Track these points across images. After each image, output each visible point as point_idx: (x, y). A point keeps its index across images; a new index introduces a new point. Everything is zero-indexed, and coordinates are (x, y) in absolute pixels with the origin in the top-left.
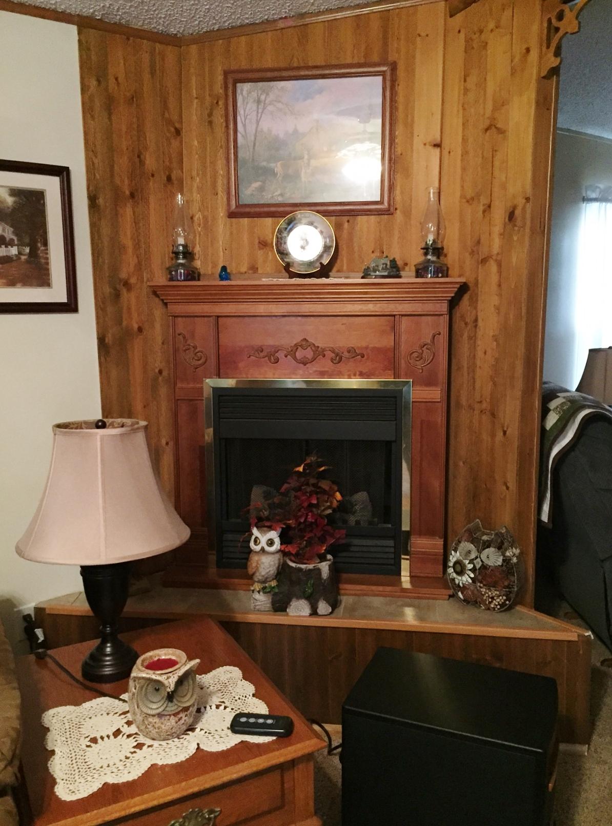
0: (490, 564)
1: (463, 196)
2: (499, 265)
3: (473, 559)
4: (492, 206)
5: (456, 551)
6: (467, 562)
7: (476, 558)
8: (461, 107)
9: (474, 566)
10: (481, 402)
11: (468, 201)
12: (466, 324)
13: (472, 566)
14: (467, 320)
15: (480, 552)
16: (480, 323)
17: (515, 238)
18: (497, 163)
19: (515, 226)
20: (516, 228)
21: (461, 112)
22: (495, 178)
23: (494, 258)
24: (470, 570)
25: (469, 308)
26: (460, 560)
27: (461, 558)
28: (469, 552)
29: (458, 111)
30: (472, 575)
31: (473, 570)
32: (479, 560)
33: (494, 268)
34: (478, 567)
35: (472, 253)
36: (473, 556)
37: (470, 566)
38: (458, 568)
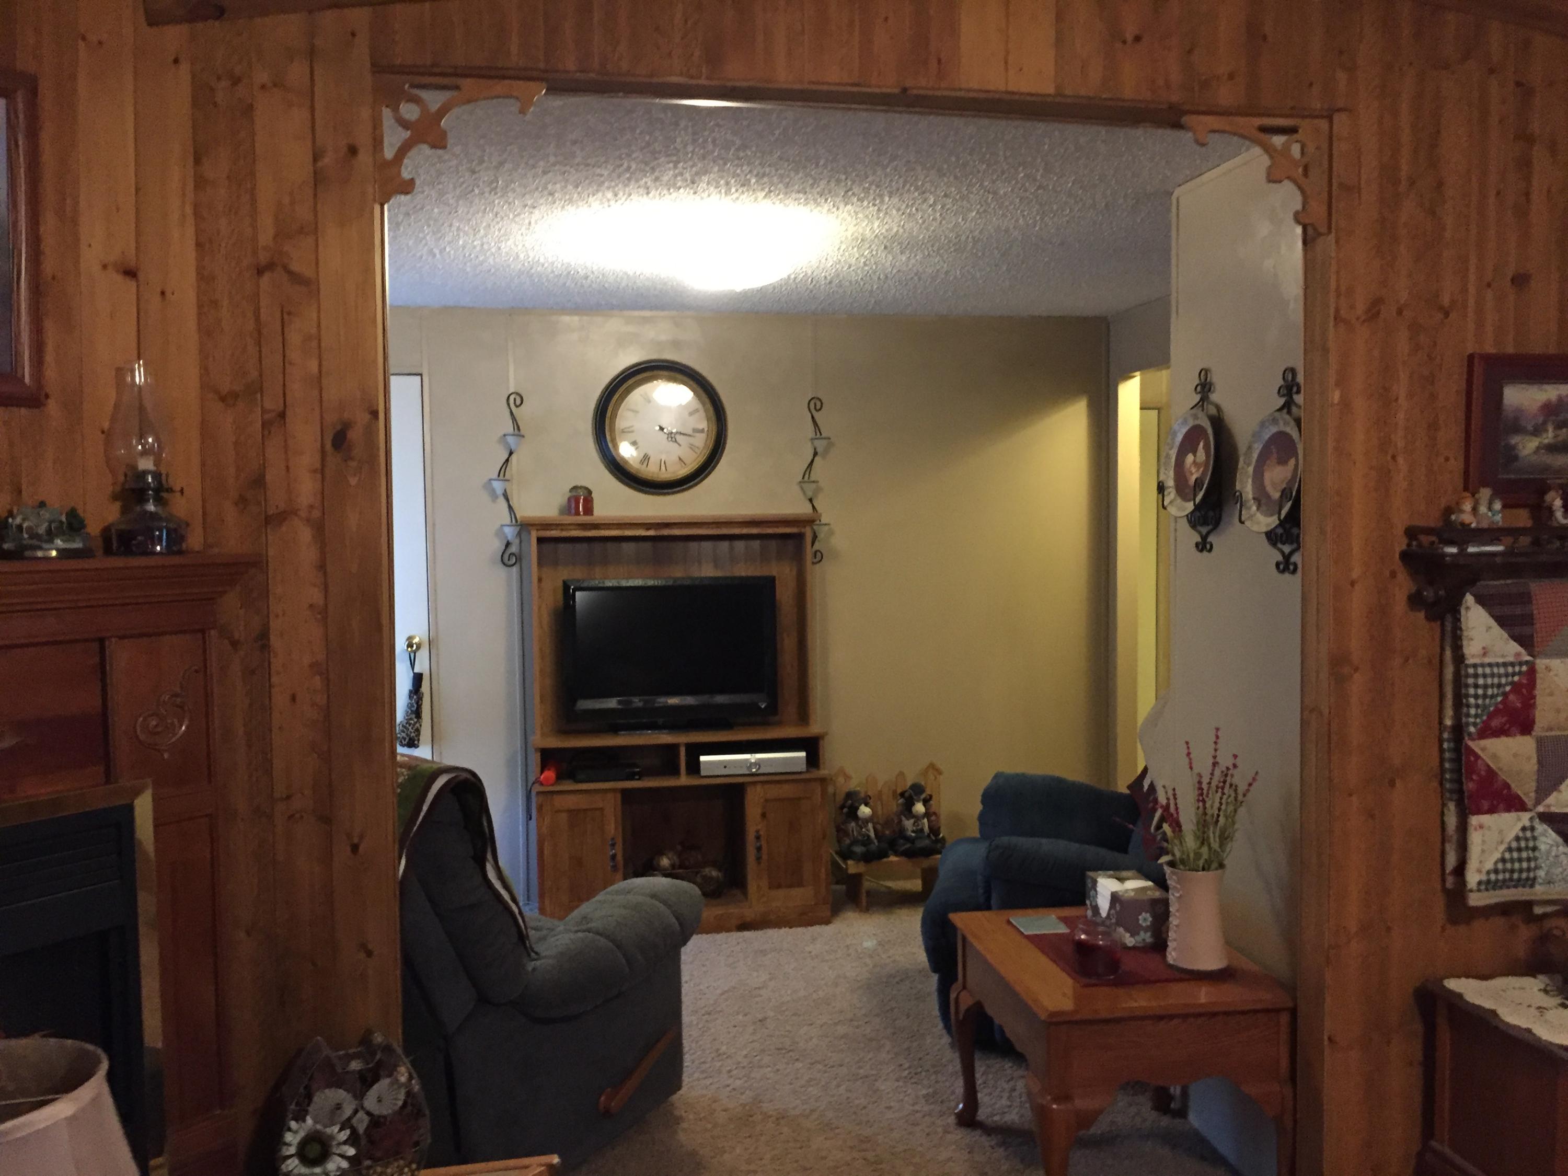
0: (385, 1112)
1: (206, 386)
2: (319, 528)
3: (349, 1119)
4: (289, 413)
5: (300, 1118)
6: (336, 1129)
7: (356, 1112)
8: (189, 210)
9: (354, 1131)
10: (289, 797)
11: (223, 399)
12: (235, 644)
13: (348, 1132)
14: (236, 636)
15: (359, 1096)
16: (275, 641)
17: (353, 481)
18: (294, 338)
19: (352, 459)
20: (353, 464)
21: (190, 220)
22: (290, 364)
23: (303, 514)
24: (345, 1143)
25: (242, 612)
26: (317, 1132)
27: (319, 1127)
28: (339, 1107)
29: (184, 216)
30: (351, 1152)
31: (353, 1140)
32: (361, 1114)
33: (305, 534)
34: (361, 1129)
35: (242, 502)
36: (348, 1112)
37: (344, 1135)
38: (314, 1150)
